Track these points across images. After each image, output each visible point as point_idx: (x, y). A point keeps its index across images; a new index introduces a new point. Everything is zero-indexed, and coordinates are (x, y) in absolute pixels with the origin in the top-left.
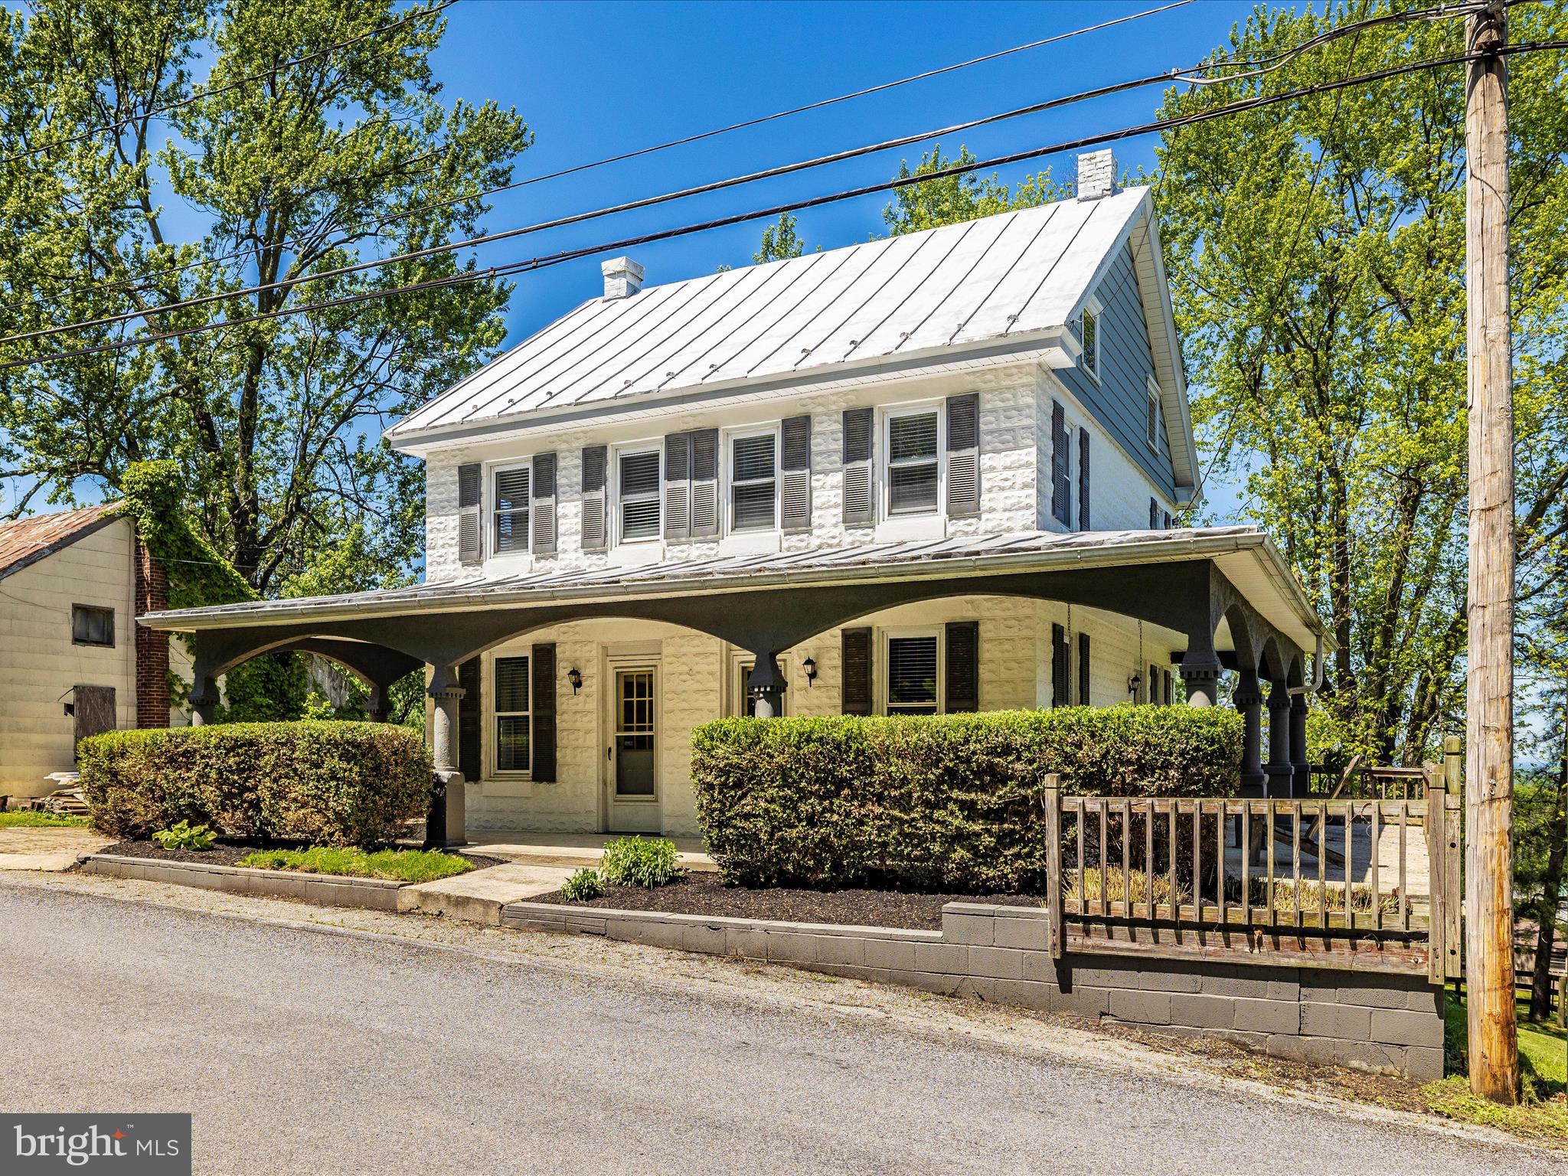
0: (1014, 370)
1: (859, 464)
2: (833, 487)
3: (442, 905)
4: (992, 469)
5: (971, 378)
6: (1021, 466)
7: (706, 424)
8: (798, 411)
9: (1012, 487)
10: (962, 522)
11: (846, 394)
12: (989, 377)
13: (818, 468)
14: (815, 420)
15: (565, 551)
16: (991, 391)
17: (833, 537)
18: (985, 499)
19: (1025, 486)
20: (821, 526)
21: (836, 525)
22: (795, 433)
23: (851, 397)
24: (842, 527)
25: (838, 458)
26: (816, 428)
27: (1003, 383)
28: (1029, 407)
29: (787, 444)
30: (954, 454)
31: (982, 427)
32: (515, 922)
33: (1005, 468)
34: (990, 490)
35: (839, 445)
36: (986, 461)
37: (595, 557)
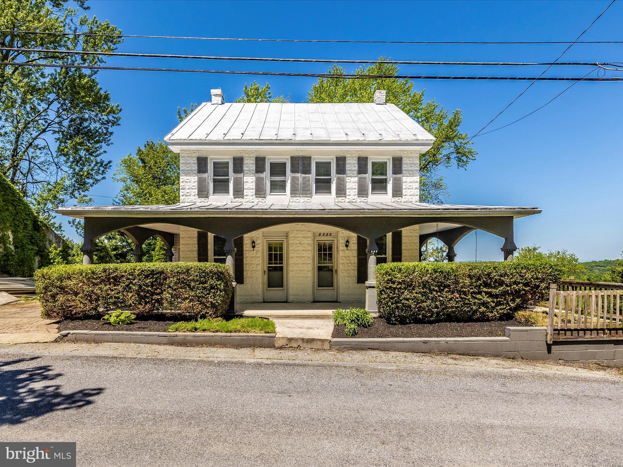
0: (413, 152)
1: (363, 175)
2: (354, 182)
3: (300, 343)
4: (406, 182)
5: (400, 152)
6: (415, 182)
7: (307, 155)
8: (341, 155)
9: (412, 188)
10: (397, 198)
11: (358, 151)
12: (405, 153)
13: (349, 175)
14: (347, 159)
15: (247, 195)
16: (406, 157)
17: (354, 199)
18: (404, 191)
19: (416, 189)
20: (349, 195)
21: (354, 195)
22: (341, 163)
23: (360, 152)
24: (356, 196)
25: (355, 173)
26: (348, 162)
27: (410, 155)
28: (417, 164)
29: (338, 165)
30: (395, 176)
31: (403, 168)
32: (337, 347)
33: (410, 182)
34: (405, 189)
35: (357, 168)
36: (404, 179)
37: (260, 199)
